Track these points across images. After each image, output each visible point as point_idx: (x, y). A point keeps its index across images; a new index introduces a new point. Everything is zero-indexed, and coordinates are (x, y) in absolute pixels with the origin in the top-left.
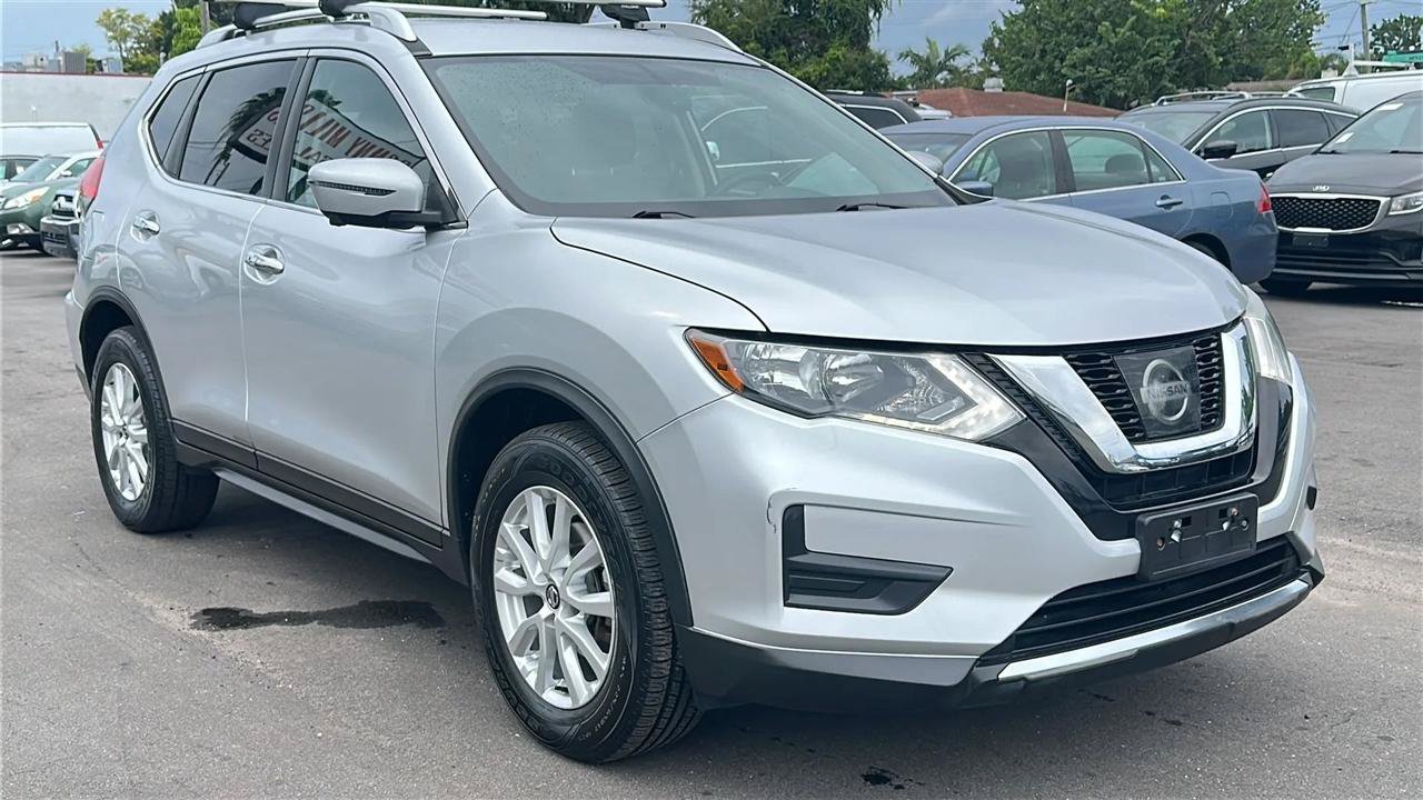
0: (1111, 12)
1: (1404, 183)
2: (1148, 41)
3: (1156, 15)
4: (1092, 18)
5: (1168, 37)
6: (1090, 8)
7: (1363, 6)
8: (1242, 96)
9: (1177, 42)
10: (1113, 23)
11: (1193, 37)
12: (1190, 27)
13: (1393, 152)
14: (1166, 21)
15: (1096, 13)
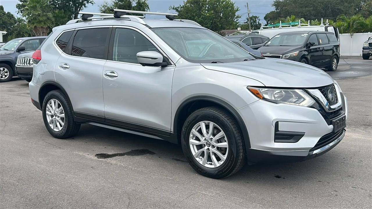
0: (197, 15)
1: (286, 51)
2: (206, 21)
3: (207, 15)
4: (193, 16)
5: (210, 20)
6: (193, 14)
7: (249, 14)
8: (246, 34)
9: (211, 21)
10: (198, 17)
11: (215, 20)
12: (214, 18)
13: (280, 46)
14: (209, 17)
15: (194, 15)
